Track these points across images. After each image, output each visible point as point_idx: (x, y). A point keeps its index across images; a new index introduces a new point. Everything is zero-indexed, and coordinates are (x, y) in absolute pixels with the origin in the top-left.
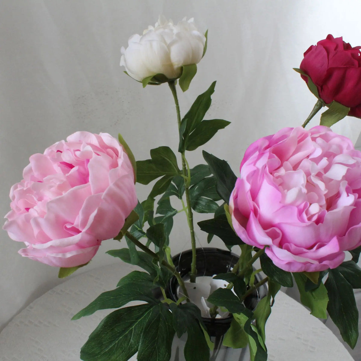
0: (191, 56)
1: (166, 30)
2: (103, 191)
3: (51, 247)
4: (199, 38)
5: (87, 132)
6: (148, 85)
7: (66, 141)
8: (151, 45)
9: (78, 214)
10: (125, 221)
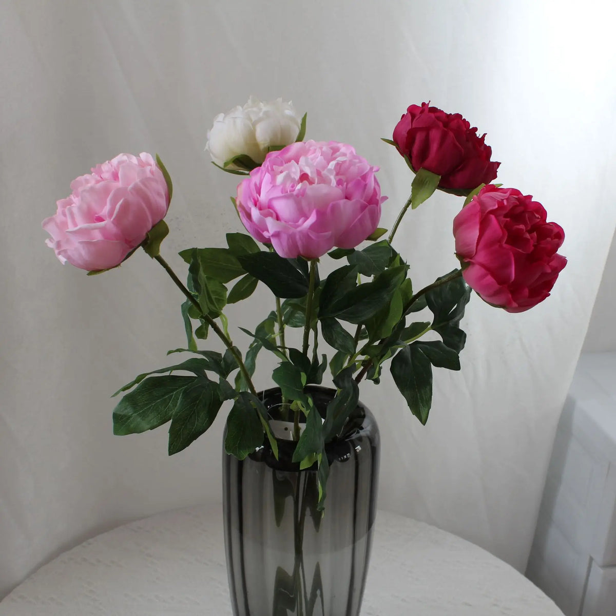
2: (130, 185)
3: (80, 231)
4: (292, 119)
5: (128, 154)
8: (234, 122)
9: (105, 204)
10: (153, 227)
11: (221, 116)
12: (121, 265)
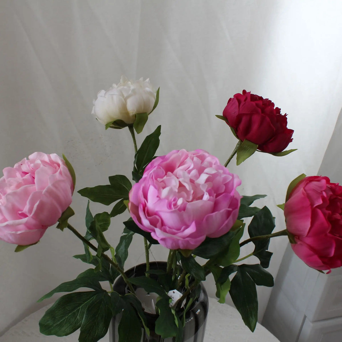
0: (143, 108)
1: (125, 87)
2: (44, 189)
3: (7, 226)
4: (151, 93)
5: (42, 153)
6: (109, 128)
7: (28, 159)
8: (112, 98)
9: (26, 204)
10: (63, 214)
11: (103, 92)
12: (40, 241)
